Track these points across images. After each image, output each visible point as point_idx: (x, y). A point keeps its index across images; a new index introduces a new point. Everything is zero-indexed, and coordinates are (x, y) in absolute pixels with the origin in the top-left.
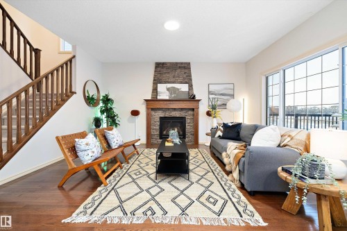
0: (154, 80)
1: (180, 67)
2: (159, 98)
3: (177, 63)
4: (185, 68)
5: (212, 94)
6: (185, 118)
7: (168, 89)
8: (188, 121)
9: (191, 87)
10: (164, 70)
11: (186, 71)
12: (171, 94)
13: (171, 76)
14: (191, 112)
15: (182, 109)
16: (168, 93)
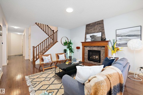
0: (86, 33)
1: (97, 24)
2: (87, 41)
3: (95, 22)
4: (100, 24)
5: (119, 36)
6: (100, 51)
7: (91, 37)
8: (102, 53)
9: (103, 33)
10: (90, 27)
11: (101, 25)
12: (92, 39)
13: (92, 29)
14: (103, 48)
15: (98, 46)
16: (90, 38)
